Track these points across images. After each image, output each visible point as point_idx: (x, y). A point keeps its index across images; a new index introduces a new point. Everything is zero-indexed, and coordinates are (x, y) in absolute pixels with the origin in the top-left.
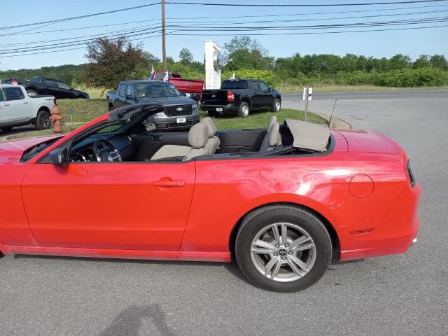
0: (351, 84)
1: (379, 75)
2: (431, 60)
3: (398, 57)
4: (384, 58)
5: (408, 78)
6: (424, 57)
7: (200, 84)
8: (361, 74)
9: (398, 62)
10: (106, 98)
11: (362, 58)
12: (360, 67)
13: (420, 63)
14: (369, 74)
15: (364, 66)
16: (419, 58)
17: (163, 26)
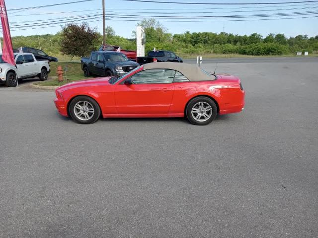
0: (224, 53)
1: (242, 47)
2: (276, 37)
3: (254, 35)
4: (245, 35)
5: (260, 49)
6: (271, 35)
7: (134, 53)
8: (230, 46)
9: (254, 38)
10: (80, 62)
11: (231, 35)
12: (229, 42)
13: (268, 40)
14: (236, 46)
15: (232, 40)
16: (268, 35)
17: (104, 14)
